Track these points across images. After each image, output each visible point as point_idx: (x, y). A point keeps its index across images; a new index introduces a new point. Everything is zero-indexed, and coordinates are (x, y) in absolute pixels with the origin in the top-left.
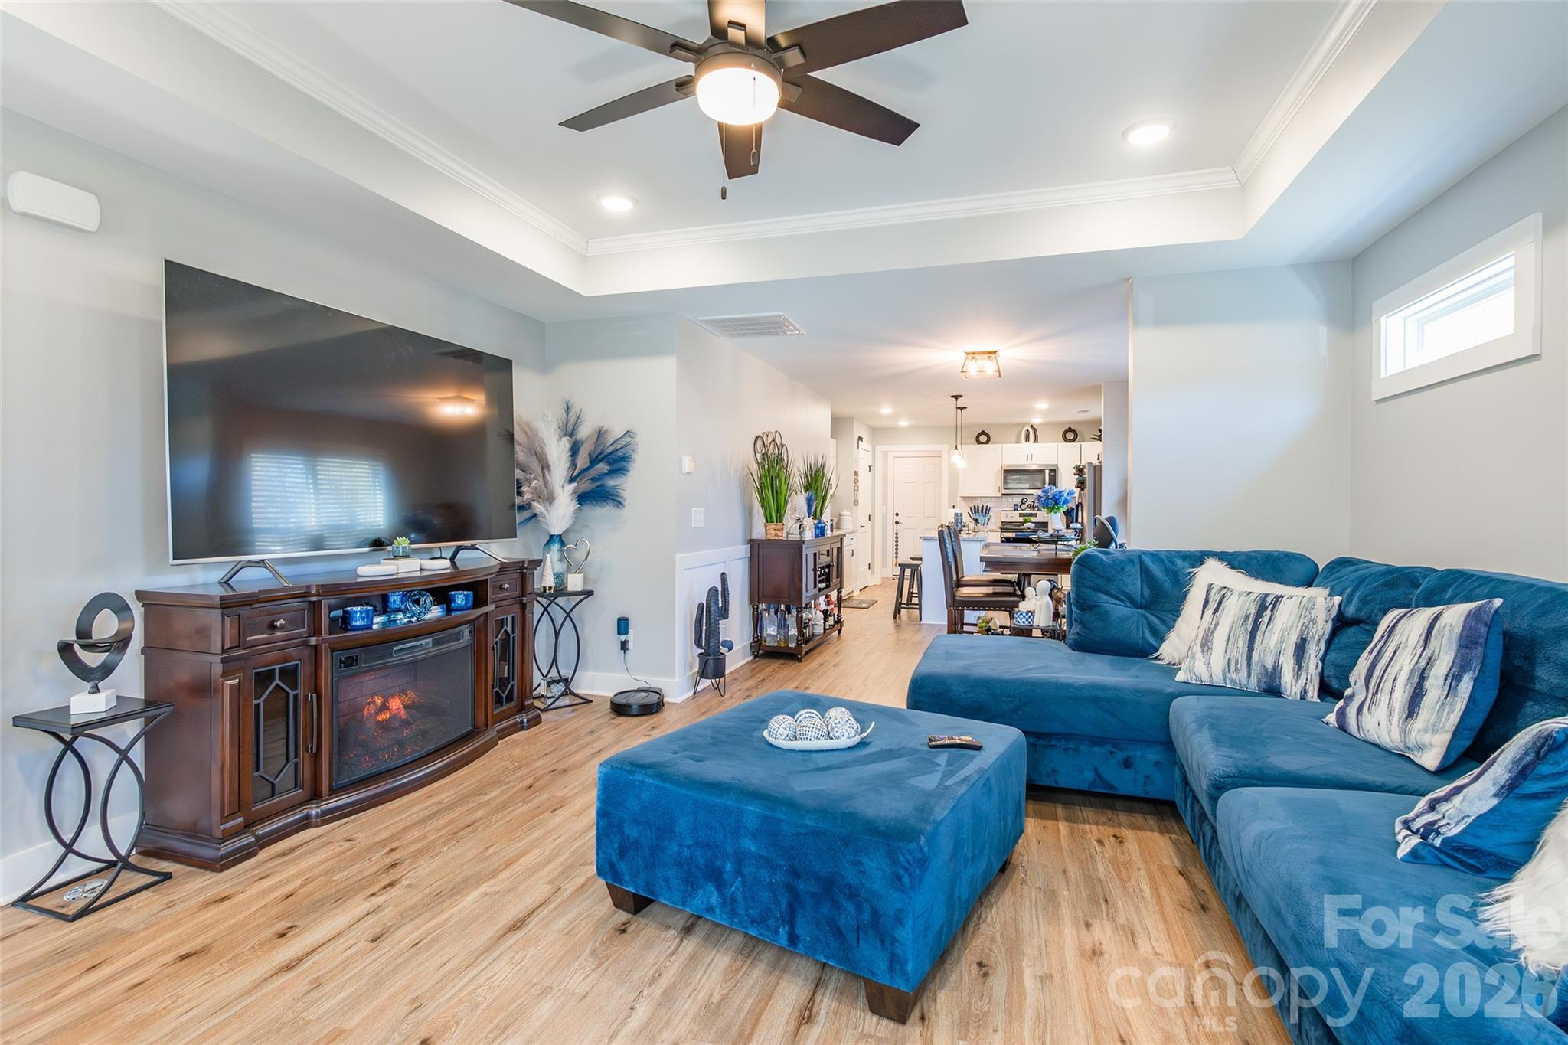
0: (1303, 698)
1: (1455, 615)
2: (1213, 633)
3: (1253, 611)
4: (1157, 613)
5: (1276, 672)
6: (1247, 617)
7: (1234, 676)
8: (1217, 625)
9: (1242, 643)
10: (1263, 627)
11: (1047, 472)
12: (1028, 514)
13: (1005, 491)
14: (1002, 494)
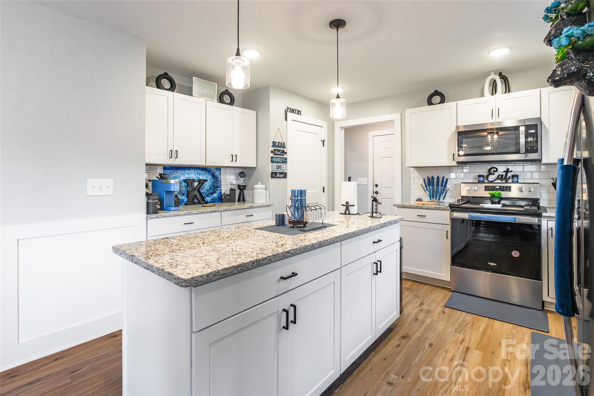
11: (522, 129)
12: (498, 187)
13: (461, 159)
14: (458, 162)
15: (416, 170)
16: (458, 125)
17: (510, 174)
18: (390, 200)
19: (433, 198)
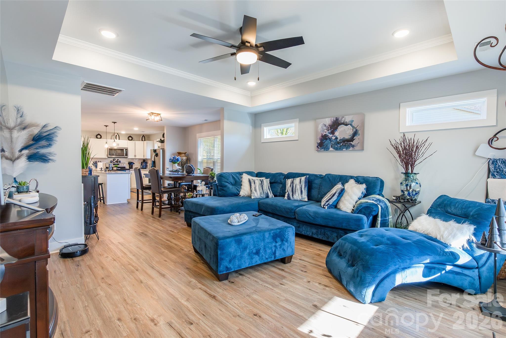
0: (272, 197)
1: (303, 178)
2: (256, 188)
3: (261, 183)
4: (237, 186)
5: (268, 194)
6: (260, 184)
7: (262, 195)
8: (256, 186)
9: (261, 189)
10: (263, 185)
11: (125, 150)
13: (109, 156)
14: (108, 157)
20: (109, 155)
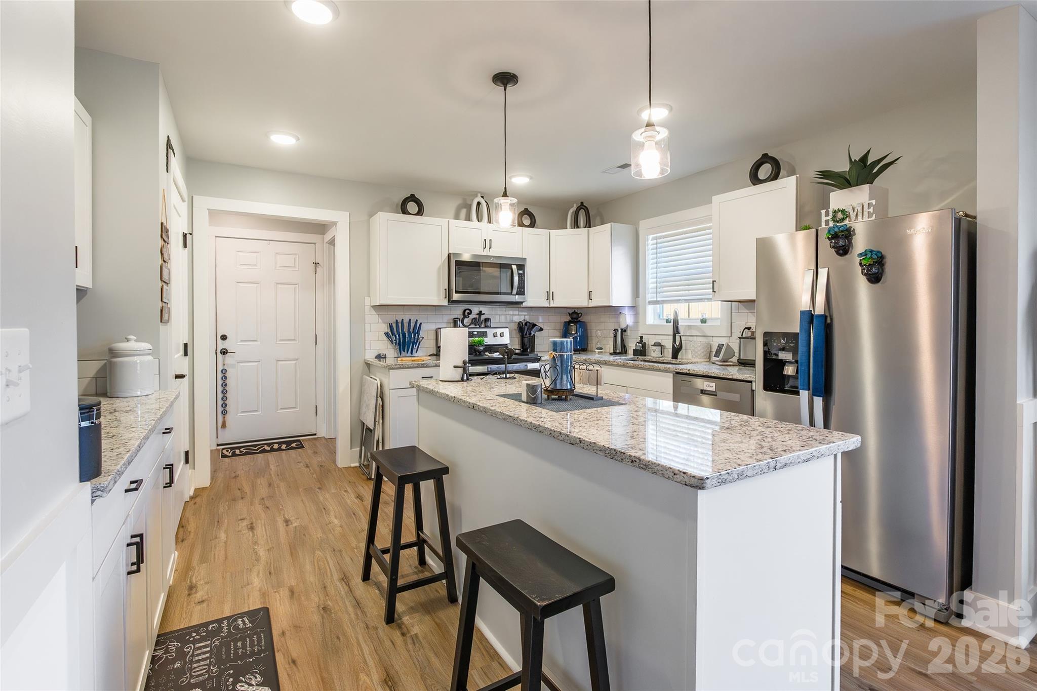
11: (515, 268)
12: (476, 333)
13: (456, 297)
14: (450, 301)
15: (374, 310)
16: (450, 252)
17: (483, 317)
18: (256, 364)
19: (404, 351)
20: (457, 292)
